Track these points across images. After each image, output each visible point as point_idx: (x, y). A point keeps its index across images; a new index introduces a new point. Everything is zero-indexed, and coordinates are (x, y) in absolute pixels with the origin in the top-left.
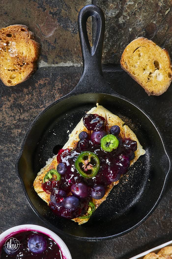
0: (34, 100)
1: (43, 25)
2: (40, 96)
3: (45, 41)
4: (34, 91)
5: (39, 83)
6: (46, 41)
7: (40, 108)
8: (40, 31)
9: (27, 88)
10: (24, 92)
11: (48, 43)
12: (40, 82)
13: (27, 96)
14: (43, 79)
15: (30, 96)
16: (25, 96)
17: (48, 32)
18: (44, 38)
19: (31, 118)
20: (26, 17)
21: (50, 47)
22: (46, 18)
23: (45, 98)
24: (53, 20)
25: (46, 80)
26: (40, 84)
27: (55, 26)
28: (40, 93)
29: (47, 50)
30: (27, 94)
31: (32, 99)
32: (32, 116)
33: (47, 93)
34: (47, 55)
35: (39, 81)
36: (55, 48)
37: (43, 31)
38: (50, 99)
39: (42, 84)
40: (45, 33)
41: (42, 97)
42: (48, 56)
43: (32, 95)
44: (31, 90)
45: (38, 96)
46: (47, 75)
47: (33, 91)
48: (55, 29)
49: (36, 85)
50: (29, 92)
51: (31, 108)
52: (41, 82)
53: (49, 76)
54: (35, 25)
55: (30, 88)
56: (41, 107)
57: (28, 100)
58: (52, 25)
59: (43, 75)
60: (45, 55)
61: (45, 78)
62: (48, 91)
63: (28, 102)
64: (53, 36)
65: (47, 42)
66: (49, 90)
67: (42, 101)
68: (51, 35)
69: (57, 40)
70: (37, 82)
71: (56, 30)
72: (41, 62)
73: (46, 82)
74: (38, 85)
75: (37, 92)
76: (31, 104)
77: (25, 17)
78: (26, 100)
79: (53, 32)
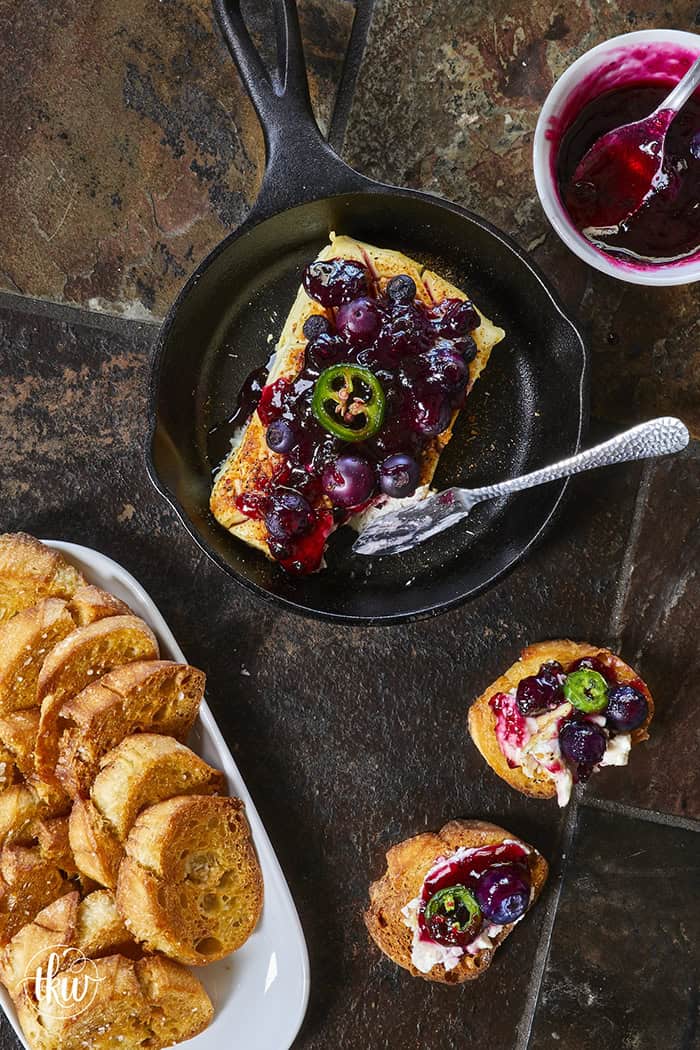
0: (87, 410)
1: (164, 198)
2: (108, 401)
3: (159, 247)
4: (94, 383)
5: (114, 361)
6: (164, 246)
7: (100, 437)
8: (153, 213)
9: (77, 368)
10: (65, 379)
11: (167, 253)
12: (117, 363)
13: (69, 393)
14: (129, 353)
15: (79, 393)
16: (65, 392)
17: (176, 223)
18: (160, 235)
19: (66, 459)
20: (121, 161)
21: (170, 266)
22: (179, 179)
23: (121, 412)
24: (196, 190)
25: (136, 359)
26: (115, 366)
27: (200, 209)
28: (111, 392)
29: (160, 274)
30: (72, 387)
31: (82, 405)
32: (70, 453)
33: (130, 398)
34: (156, 288)
35: (114, 358)
36: (184, 272)
37: (162, 216)
38: (135, 418)
39: (122, 368)
40: (166, 223)
41: (113, 405)
42: (159, 292)
43: (87, 393)
44: (86, 378)
45: (101, 401)
46: (141, 345)
47: (90, 381)
48: (198, 217)
49: (105, 367)
50: (78, 381)
51: (73, 431)
52: (121, 362)
53: (148, 349)
54: (141, 192)
55: (85, 370)
56: (102, 433)
57: (70, 405)
58: (190, 204)
59: (129, 343)
60: (150, 285)
61: (135, 355)
62: (135, 393)
63: (68, 410)
64: (186, 237)
65: (165, 250)
66: (139, 389)
67: (111, 419)
68: (181, 231)
69: (193, 251)
70: (109, 360)
71: (198, 223)
72: (135, 306)
73: (137, 364)
74: (110, 368)
75: (102, 387)
76: (77, 418)
77: (118, 163)
78: (66, 404)
79: (188, 225)
